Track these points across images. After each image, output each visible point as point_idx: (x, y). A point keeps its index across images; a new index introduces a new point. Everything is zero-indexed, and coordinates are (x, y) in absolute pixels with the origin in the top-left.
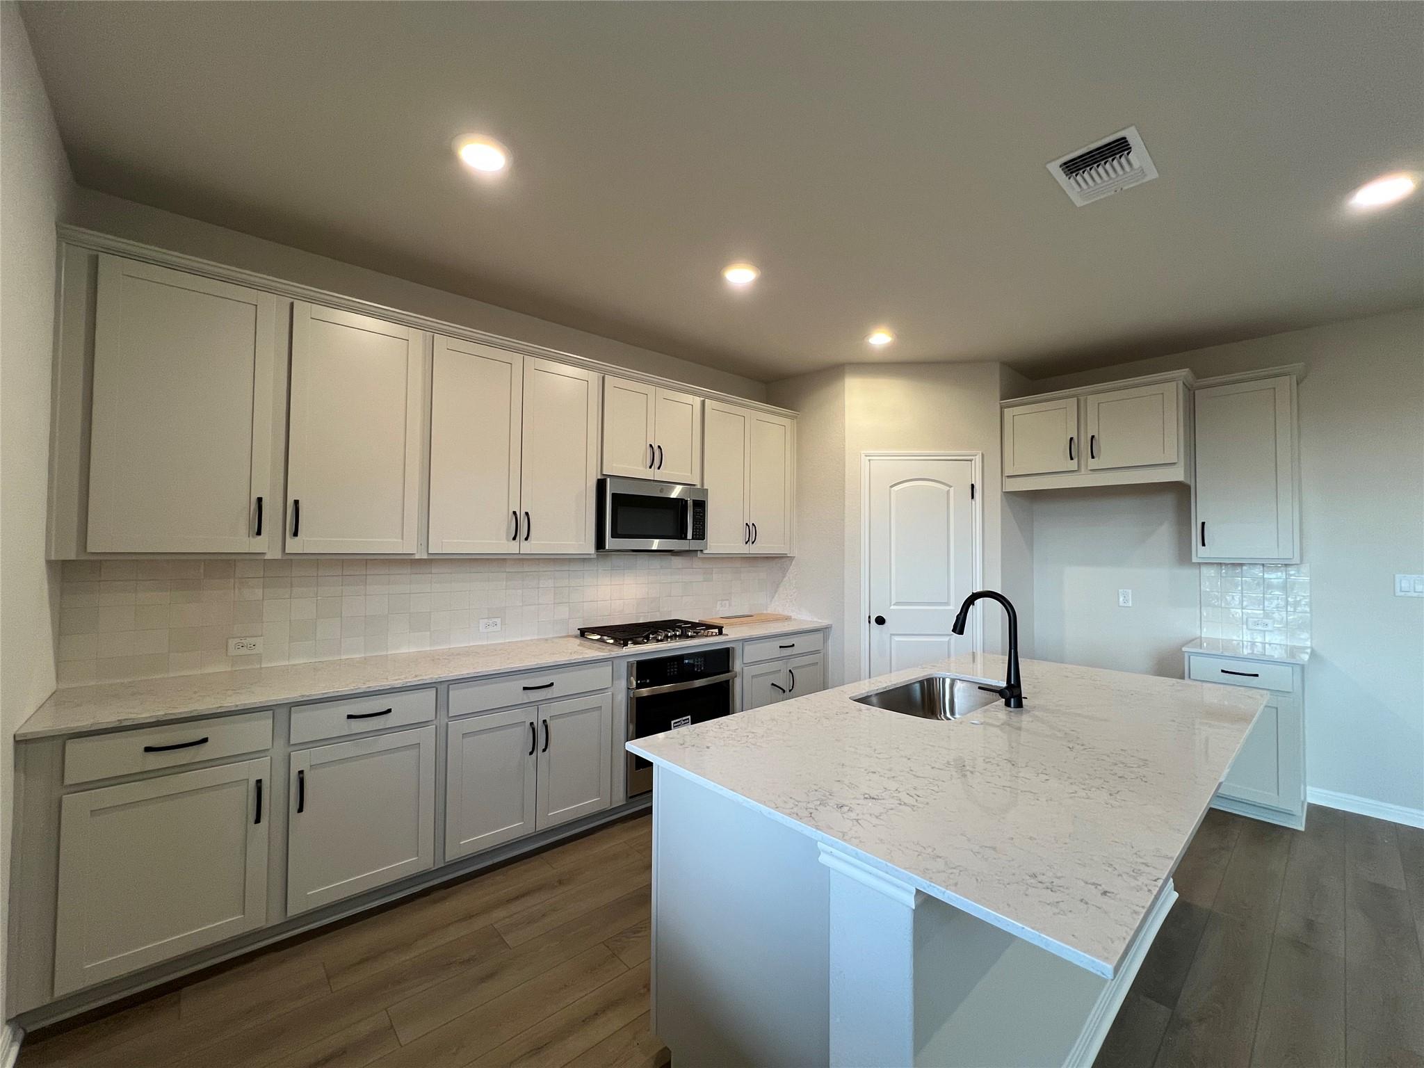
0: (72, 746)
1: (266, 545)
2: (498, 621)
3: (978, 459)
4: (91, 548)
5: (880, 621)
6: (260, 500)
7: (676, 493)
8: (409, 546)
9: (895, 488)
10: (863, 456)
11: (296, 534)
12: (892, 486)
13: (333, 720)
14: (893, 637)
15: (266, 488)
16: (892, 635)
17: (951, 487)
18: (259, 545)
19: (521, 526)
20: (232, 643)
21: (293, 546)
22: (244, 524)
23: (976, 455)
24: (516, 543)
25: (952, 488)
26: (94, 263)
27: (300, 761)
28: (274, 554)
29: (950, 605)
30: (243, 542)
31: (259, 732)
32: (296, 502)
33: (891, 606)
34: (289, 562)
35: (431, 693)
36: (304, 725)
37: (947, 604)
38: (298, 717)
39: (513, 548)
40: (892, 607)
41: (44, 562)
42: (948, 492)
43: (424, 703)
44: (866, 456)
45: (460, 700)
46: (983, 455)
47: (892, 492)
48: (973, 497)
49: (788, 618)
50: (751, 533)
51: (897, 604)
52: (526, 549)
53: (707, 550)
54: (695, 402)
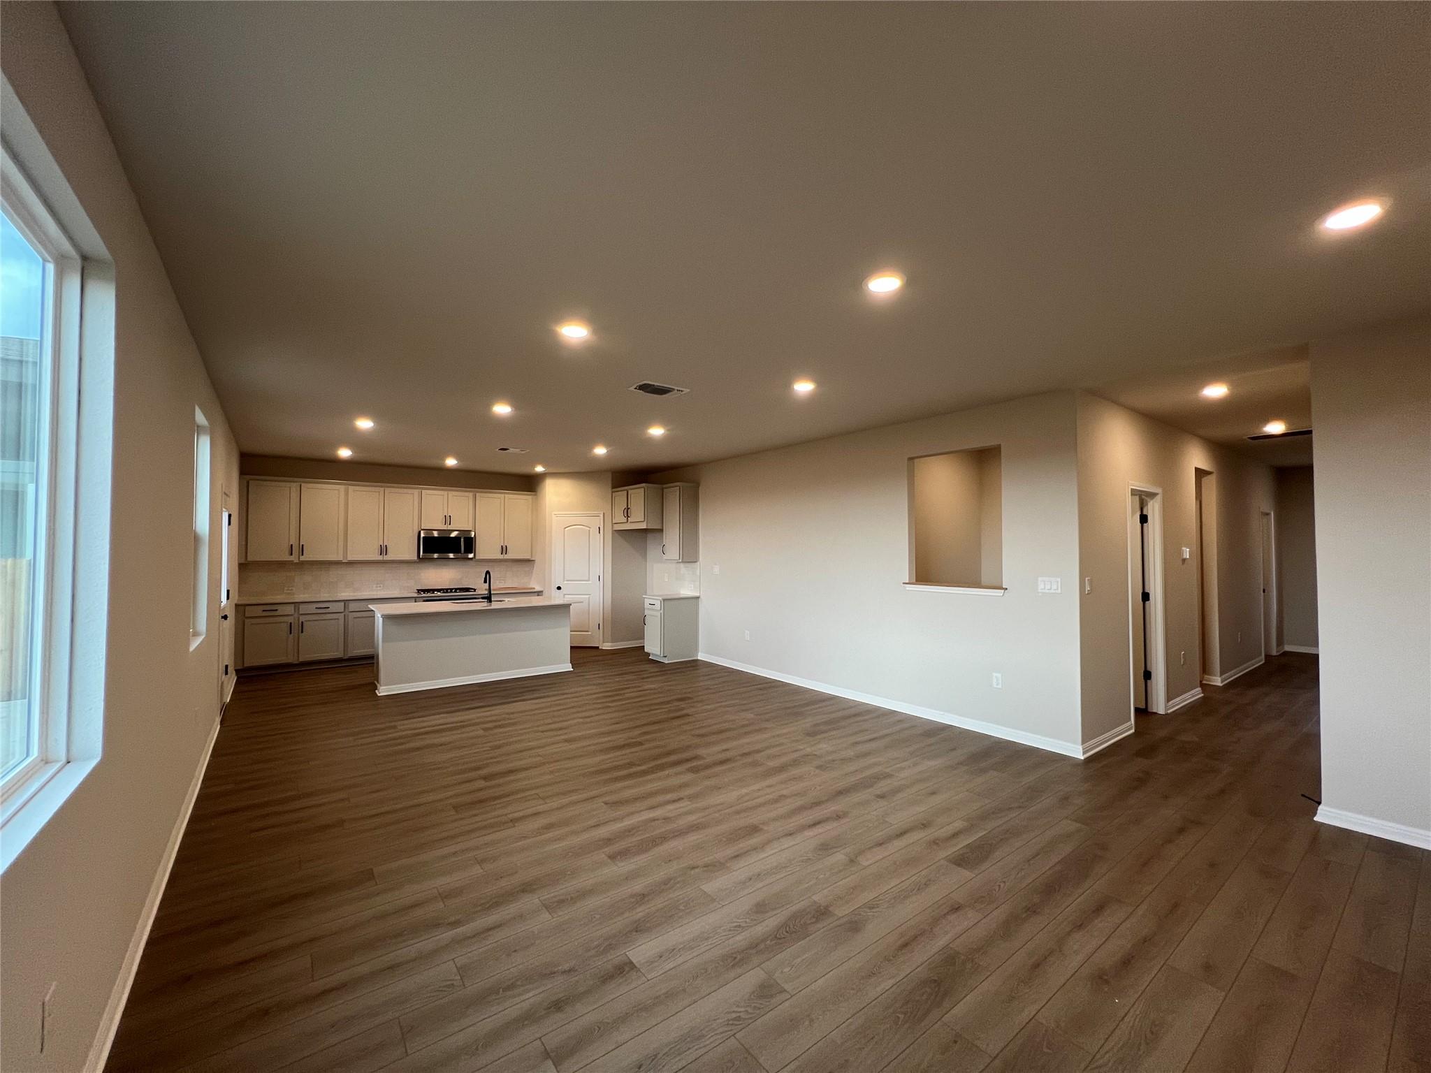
0: (247, 608)
1: (294, 558)
2: (382, 586)
3: (602, 515)
4: (249, 559)
5: (559, 588)
6: (292, 545)
7: (453, 535)
8: (340, 558)
9: (566, 529)
10: (554, 516)
11: (303, 555)
12: (564, 528)
13: (312, 608)
15: (293, 541)
16: (564, 595)
18: (291, 558)
19: (383, 550)
20: (286, 588)
21: (302, 558)
22: (287, 551)
24: (382, 556)
25: (590, 529)
26: (248, 483)
27: (302, 619)
28: (296, 561)
30: (287, 558)
31: (289, 610)
32: (303, 545)
34: (302, 564)
35: (343, 603)
36: (303, 609)
37: (589, 580)
38: (302, 606)
39: (380, 558)
40: (564, 582)
41: (237, 564)
42: (588, 531)
43: (340, 607)
44: (555, 514)
45: (352, 606)
46: (604, 514)
47: (565, 532)
48: (600, 533)
49: (534, 588)
50: (504, 550)
51: (567, 581)
52: (386, 558)
53: (477, 558)
54: (471, 495)
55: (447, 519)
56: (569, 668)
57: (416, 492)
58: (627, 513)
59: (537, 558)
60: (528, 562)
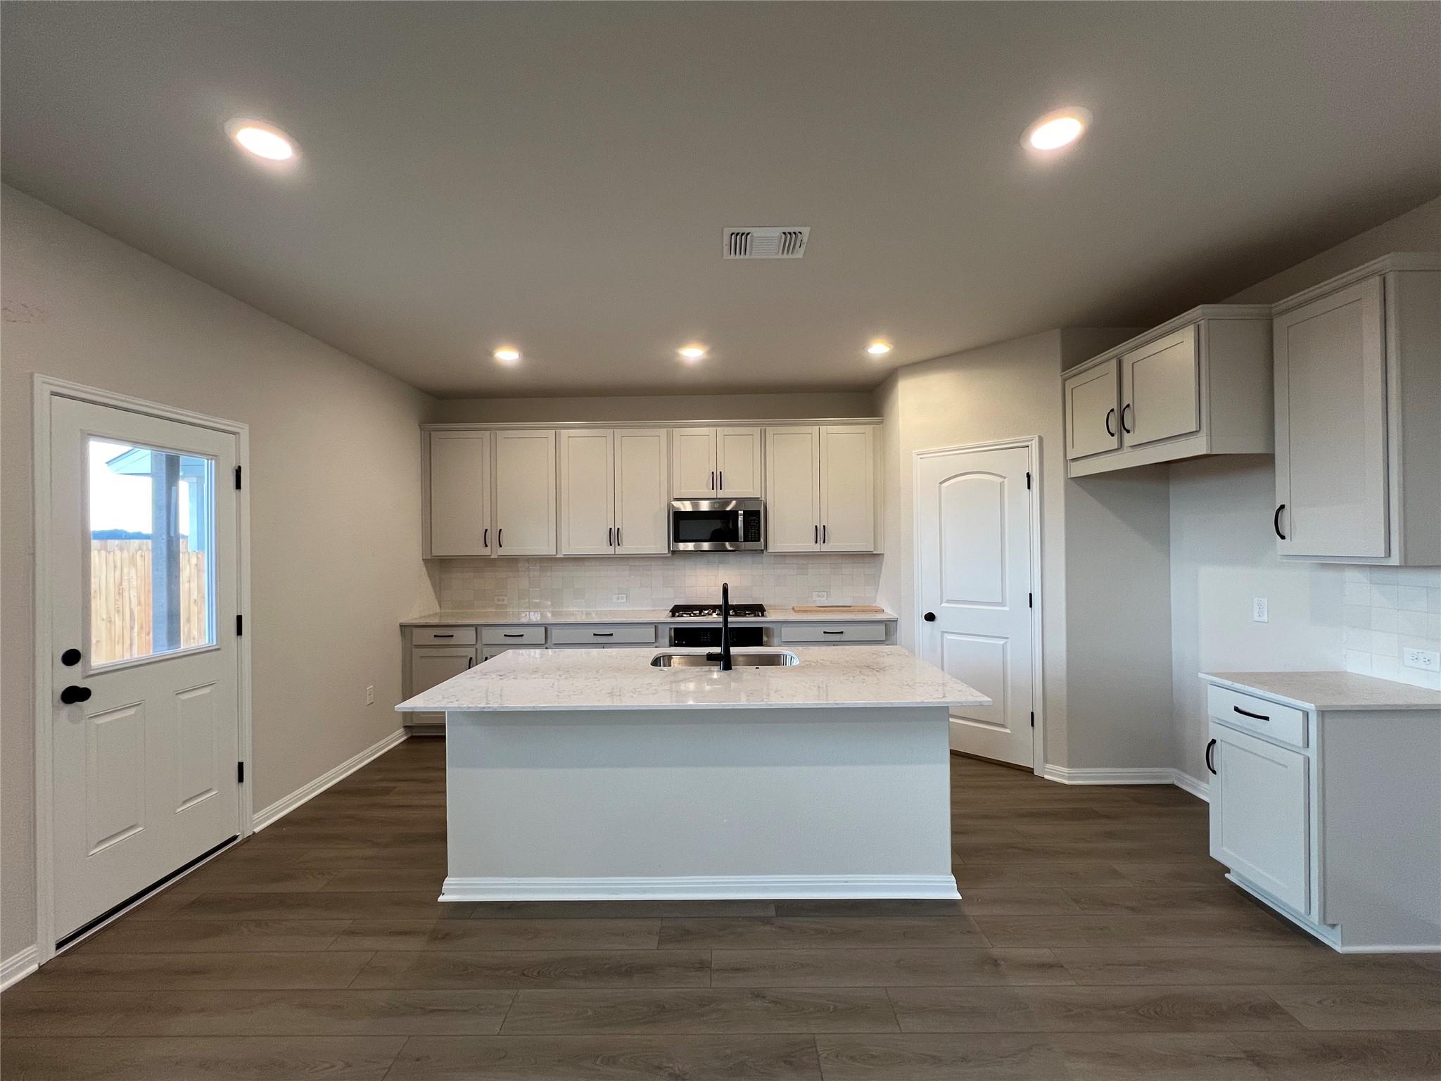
0: (416, 631)
1: (489, 552)
3: (1035, 444)
5: (930, 617)
6: (486, 530)
7: (726, 507)
9: (944, 485)
10: (914, 455)
11: (501, 545)
12: (941, 483)
14: (945, 634)
15: (488, 525)
16: (943, 632)
17: (1005, 478)
19: (615, 536)
20: (496, 598)
21: (500, 552)
22: (480, 541)
23: (1032, 440)
24: (612, 547)
25: (1006, 480)
26: (430, 435)
28: (494, 556)
29: (1004, 606)
30: (480, 550)
32: (500, 530)
33: (941, 603)
34: (501, 561)
35: (543, 629)
37: (1002, 604)
39: (610, 550)
40: (944, 605)
42: (1002, 484)
44: (918, 455)
46: (1041, 439)
47: (943, 490)
48: (1029, 488)
50: (821, 534)
51: (948, 601)
52: (620, 550)
53: (770, 550)
54: (756, 431)
55: (717, 480)
56: (945, 888)
57: (663, 432)
58: (1120, 421)
59: (886, 548)
60: (870, 558)
